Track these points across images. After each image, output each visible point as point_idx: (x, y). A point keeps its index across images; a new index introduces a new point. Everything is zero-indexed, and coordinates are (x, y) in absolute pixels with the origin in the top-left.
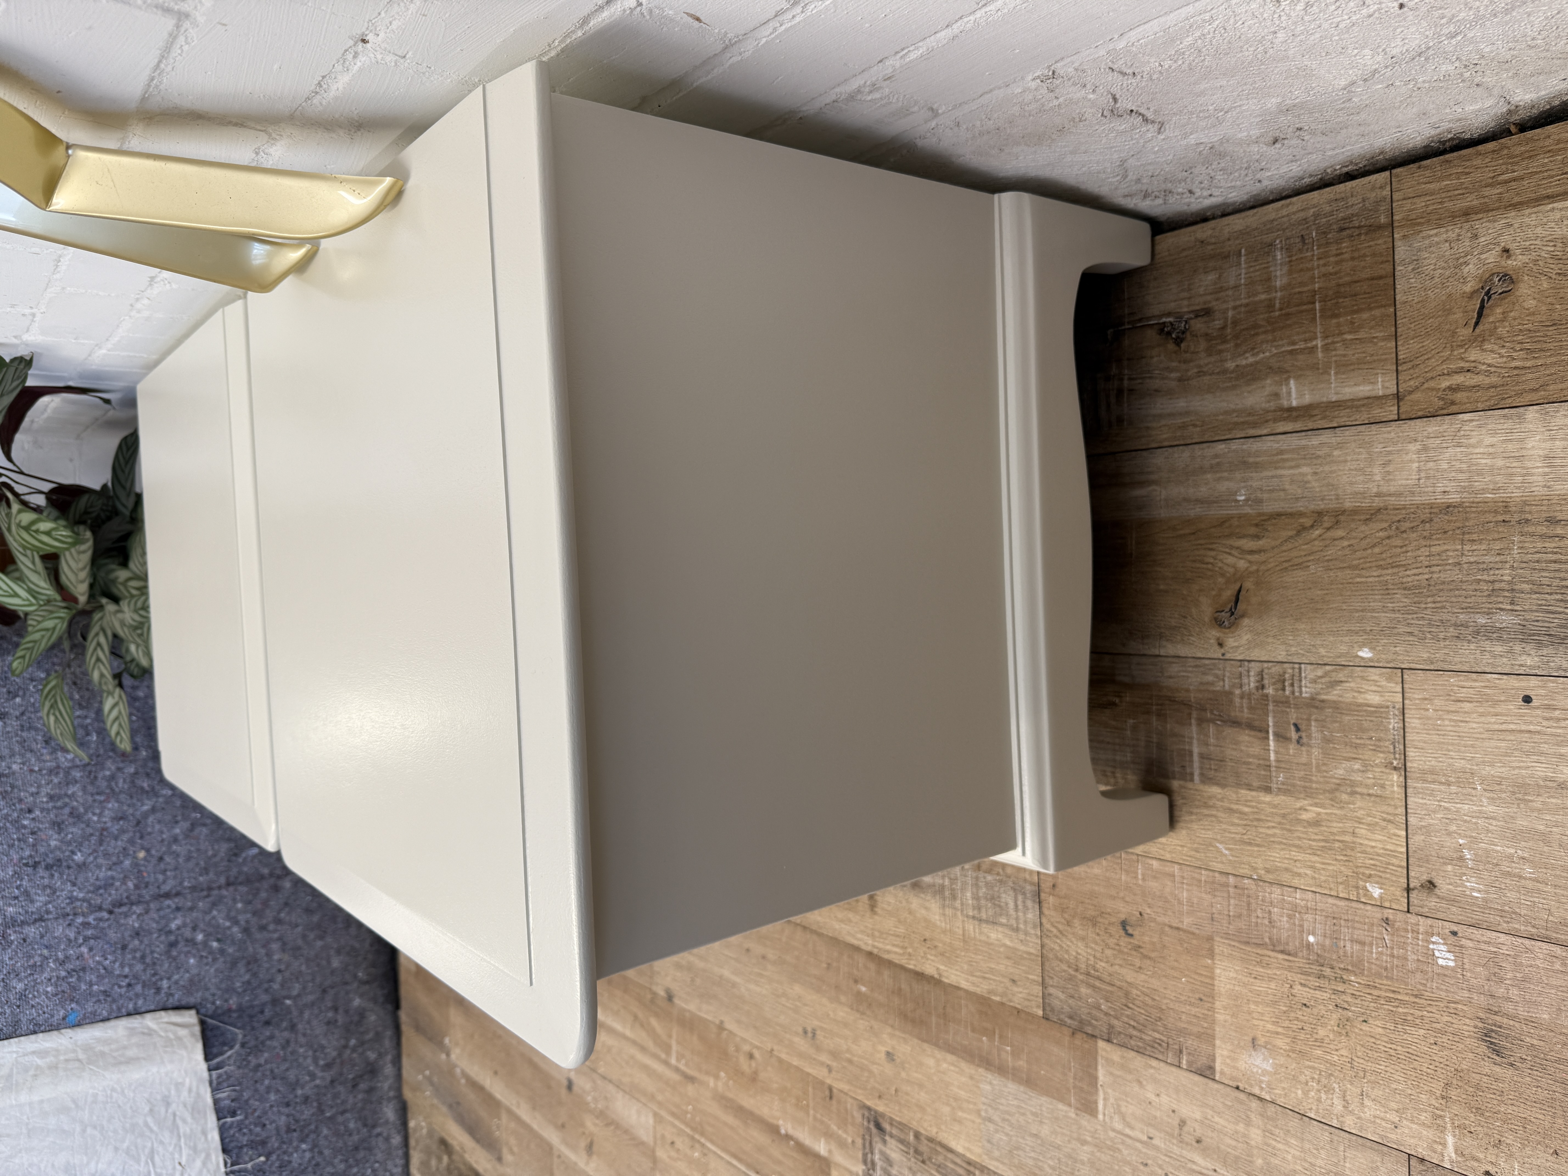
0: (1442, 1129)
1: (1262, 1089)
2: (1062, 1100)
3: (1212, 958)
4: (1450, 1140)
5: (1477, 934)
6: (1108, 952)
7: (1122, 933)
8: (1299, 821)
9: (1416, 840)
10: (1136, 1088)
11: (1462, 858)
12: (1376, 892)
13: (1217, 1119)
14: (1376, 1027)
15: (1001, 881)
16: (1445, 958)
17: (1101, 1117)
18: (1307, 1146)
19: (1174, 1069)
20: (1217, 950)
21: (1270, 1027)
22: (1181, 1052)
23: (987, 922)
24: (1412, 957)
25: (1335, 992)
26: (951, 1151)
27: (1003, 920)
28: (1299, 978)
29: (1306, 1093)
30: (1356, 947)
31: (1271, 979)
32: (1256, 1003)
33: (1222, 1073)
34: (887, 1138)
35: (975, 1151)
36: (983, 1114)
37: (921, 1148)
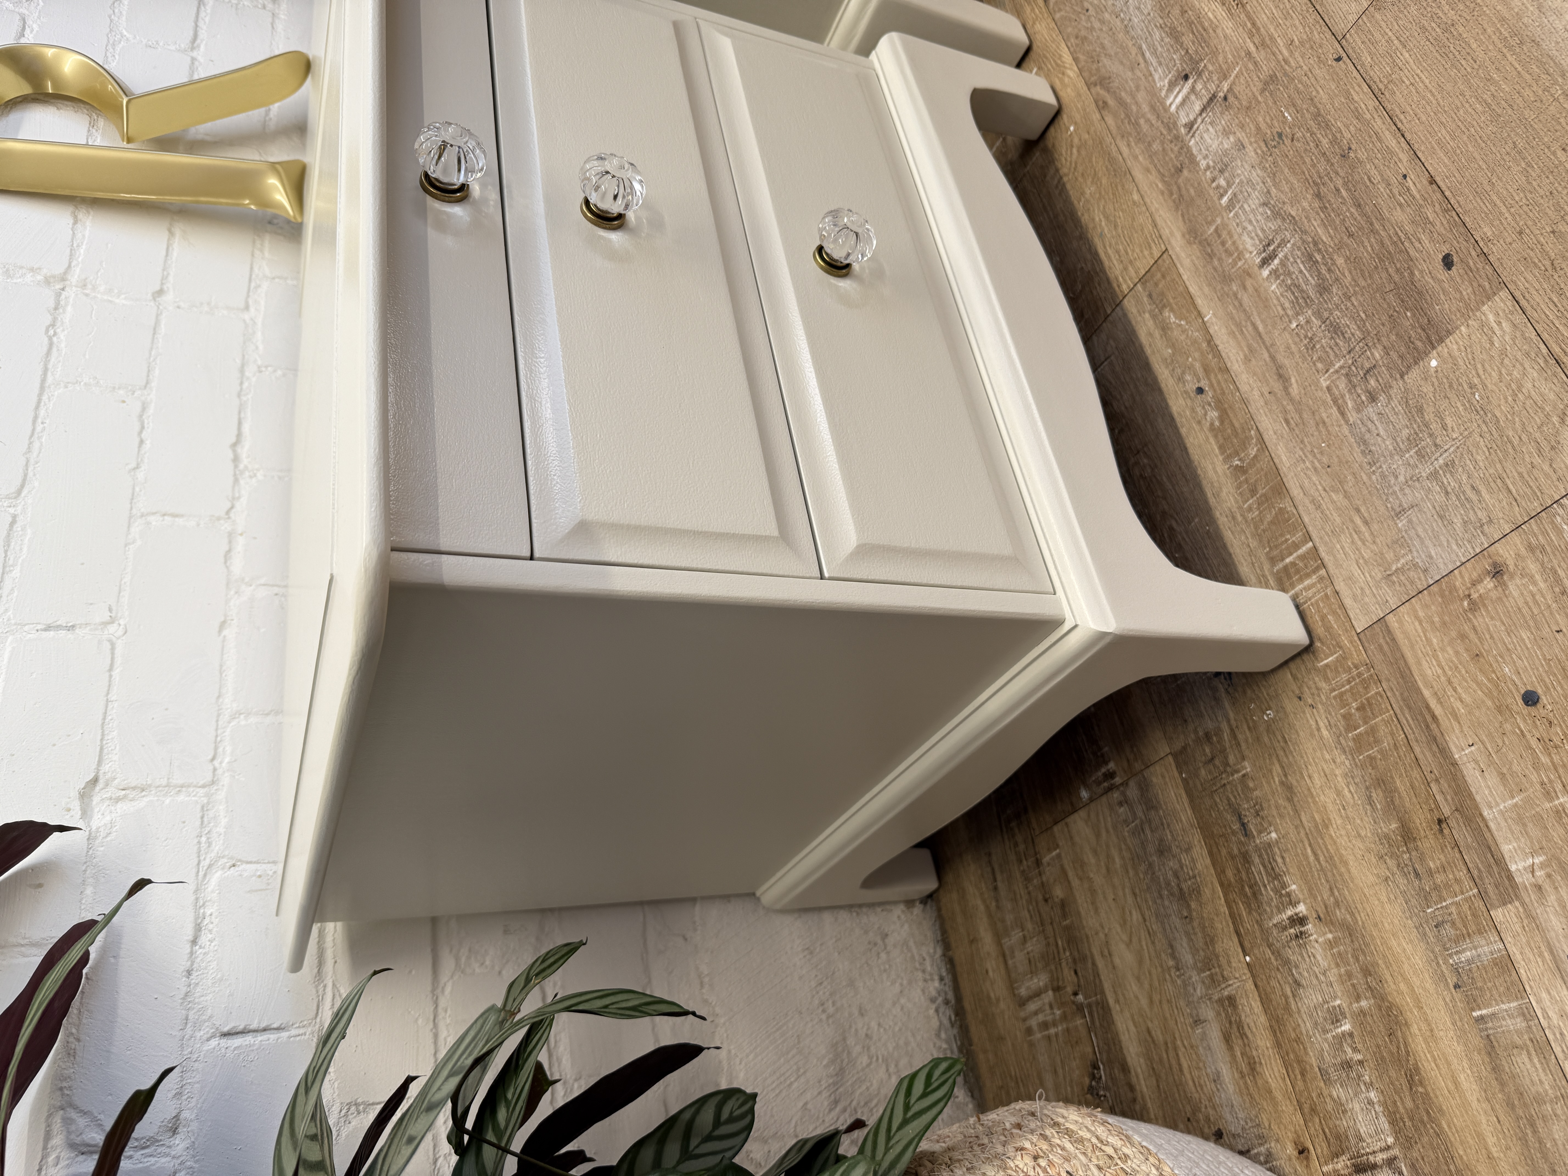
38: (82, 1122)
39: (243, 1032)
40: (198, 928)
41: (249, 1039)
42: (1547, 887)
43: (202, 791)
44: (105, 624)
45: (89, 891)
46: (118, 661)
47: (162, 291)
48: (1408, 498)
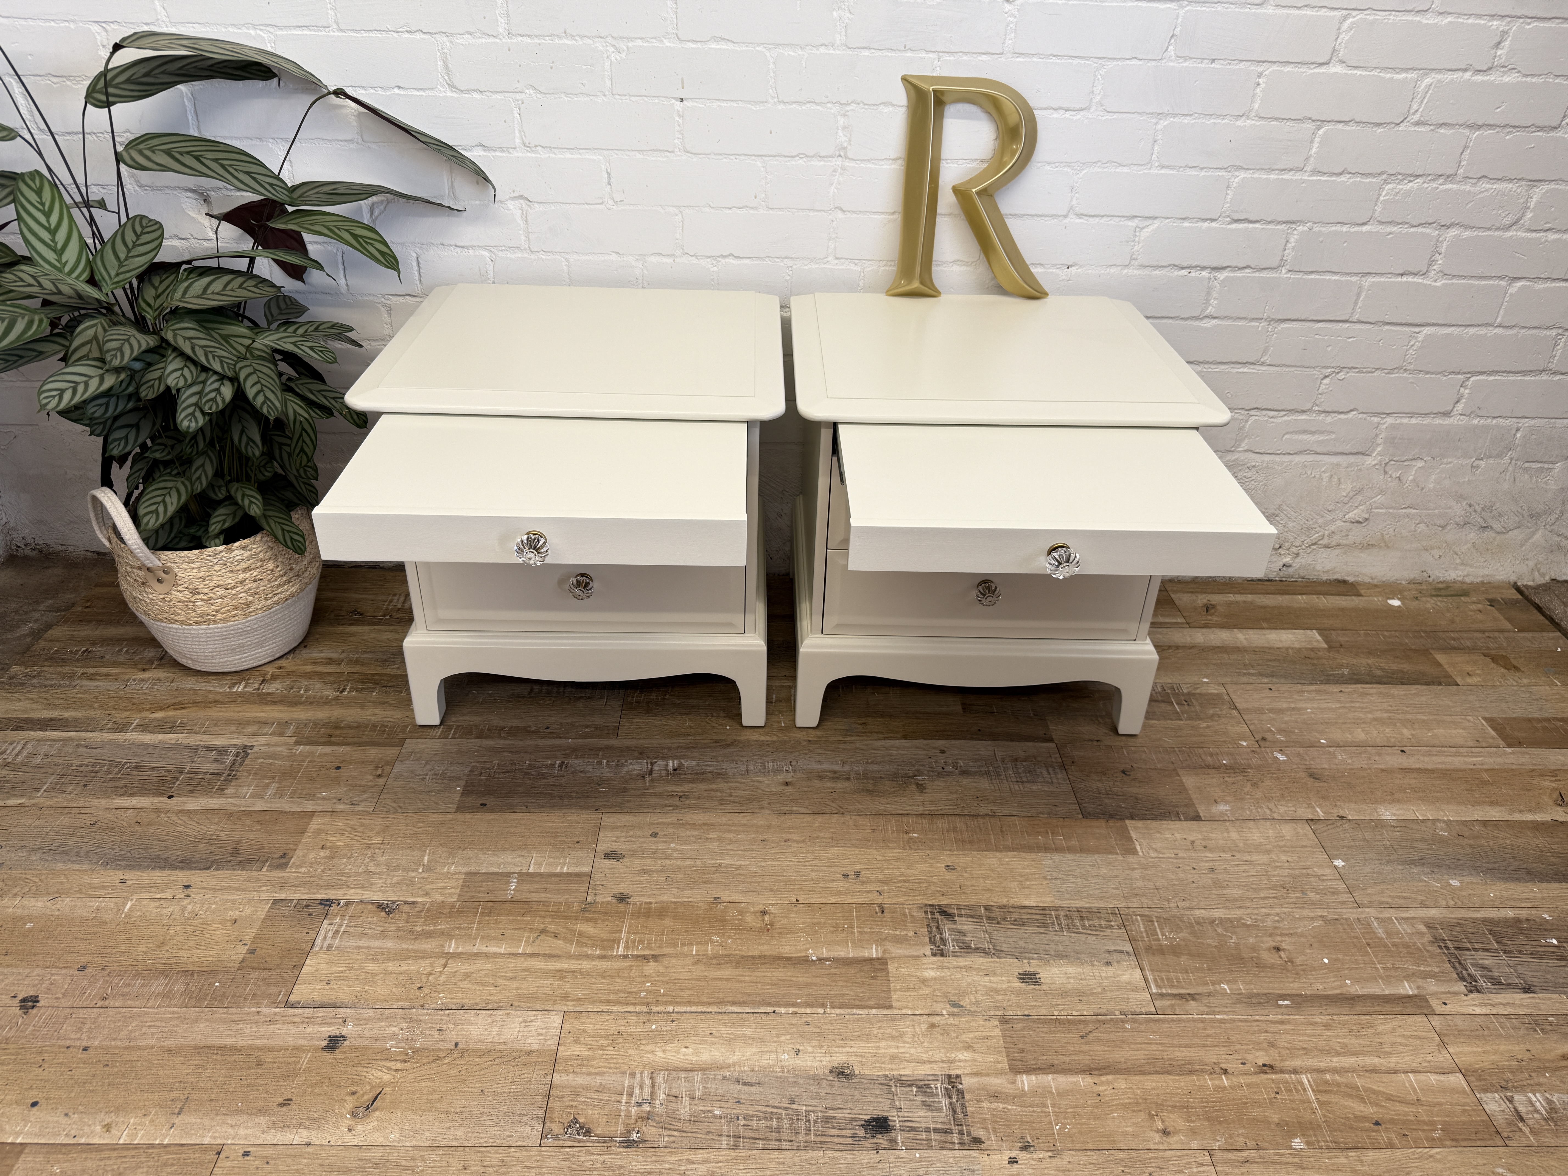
0: (1313, 808)
1: (1228, 817)
2: (1110, 852)
3: (1179, 776)
4: (1318, 810)
5: (1289, 749)
6: (1117, 783)
7: (1123, 775)
8: (1201, 728)
9: (1252, 727)
10: (1159, 835)
11: (1271, 730)
12: (1245, 744)
13: (1211, 835)
14: (1268, 783)
15: (1034, 764)
16: (1282, 758)
17: (1141, 854)
18: (1262, 830)
19: (1177, 822)
20: (1181, 773)
21: (1220, 794)
22: (1178, 814)
23: (1028, 782)
24: (1269, 760)
25: (1244, 776)
26: (1025, 907)
27: (1040, 780)
28: (1225, 775)
29: (1251, 811)
30: (1245, 761)
31: (1212, 778)
32: (1210, 787)
33: (1204, 816)
34: (956, 918)
35: (1047, 901)
36: (1049, 877)
37: (993, 915)
38: (382, 207)
39: (419, 267)
40: (462, 247)
41: (416, 268)
42: (290, 751)
43: (527, 247)
44: (613, 199)
45: (477, 202)
46: (592, 207)
47: (844, 211)
48: (428, 767)
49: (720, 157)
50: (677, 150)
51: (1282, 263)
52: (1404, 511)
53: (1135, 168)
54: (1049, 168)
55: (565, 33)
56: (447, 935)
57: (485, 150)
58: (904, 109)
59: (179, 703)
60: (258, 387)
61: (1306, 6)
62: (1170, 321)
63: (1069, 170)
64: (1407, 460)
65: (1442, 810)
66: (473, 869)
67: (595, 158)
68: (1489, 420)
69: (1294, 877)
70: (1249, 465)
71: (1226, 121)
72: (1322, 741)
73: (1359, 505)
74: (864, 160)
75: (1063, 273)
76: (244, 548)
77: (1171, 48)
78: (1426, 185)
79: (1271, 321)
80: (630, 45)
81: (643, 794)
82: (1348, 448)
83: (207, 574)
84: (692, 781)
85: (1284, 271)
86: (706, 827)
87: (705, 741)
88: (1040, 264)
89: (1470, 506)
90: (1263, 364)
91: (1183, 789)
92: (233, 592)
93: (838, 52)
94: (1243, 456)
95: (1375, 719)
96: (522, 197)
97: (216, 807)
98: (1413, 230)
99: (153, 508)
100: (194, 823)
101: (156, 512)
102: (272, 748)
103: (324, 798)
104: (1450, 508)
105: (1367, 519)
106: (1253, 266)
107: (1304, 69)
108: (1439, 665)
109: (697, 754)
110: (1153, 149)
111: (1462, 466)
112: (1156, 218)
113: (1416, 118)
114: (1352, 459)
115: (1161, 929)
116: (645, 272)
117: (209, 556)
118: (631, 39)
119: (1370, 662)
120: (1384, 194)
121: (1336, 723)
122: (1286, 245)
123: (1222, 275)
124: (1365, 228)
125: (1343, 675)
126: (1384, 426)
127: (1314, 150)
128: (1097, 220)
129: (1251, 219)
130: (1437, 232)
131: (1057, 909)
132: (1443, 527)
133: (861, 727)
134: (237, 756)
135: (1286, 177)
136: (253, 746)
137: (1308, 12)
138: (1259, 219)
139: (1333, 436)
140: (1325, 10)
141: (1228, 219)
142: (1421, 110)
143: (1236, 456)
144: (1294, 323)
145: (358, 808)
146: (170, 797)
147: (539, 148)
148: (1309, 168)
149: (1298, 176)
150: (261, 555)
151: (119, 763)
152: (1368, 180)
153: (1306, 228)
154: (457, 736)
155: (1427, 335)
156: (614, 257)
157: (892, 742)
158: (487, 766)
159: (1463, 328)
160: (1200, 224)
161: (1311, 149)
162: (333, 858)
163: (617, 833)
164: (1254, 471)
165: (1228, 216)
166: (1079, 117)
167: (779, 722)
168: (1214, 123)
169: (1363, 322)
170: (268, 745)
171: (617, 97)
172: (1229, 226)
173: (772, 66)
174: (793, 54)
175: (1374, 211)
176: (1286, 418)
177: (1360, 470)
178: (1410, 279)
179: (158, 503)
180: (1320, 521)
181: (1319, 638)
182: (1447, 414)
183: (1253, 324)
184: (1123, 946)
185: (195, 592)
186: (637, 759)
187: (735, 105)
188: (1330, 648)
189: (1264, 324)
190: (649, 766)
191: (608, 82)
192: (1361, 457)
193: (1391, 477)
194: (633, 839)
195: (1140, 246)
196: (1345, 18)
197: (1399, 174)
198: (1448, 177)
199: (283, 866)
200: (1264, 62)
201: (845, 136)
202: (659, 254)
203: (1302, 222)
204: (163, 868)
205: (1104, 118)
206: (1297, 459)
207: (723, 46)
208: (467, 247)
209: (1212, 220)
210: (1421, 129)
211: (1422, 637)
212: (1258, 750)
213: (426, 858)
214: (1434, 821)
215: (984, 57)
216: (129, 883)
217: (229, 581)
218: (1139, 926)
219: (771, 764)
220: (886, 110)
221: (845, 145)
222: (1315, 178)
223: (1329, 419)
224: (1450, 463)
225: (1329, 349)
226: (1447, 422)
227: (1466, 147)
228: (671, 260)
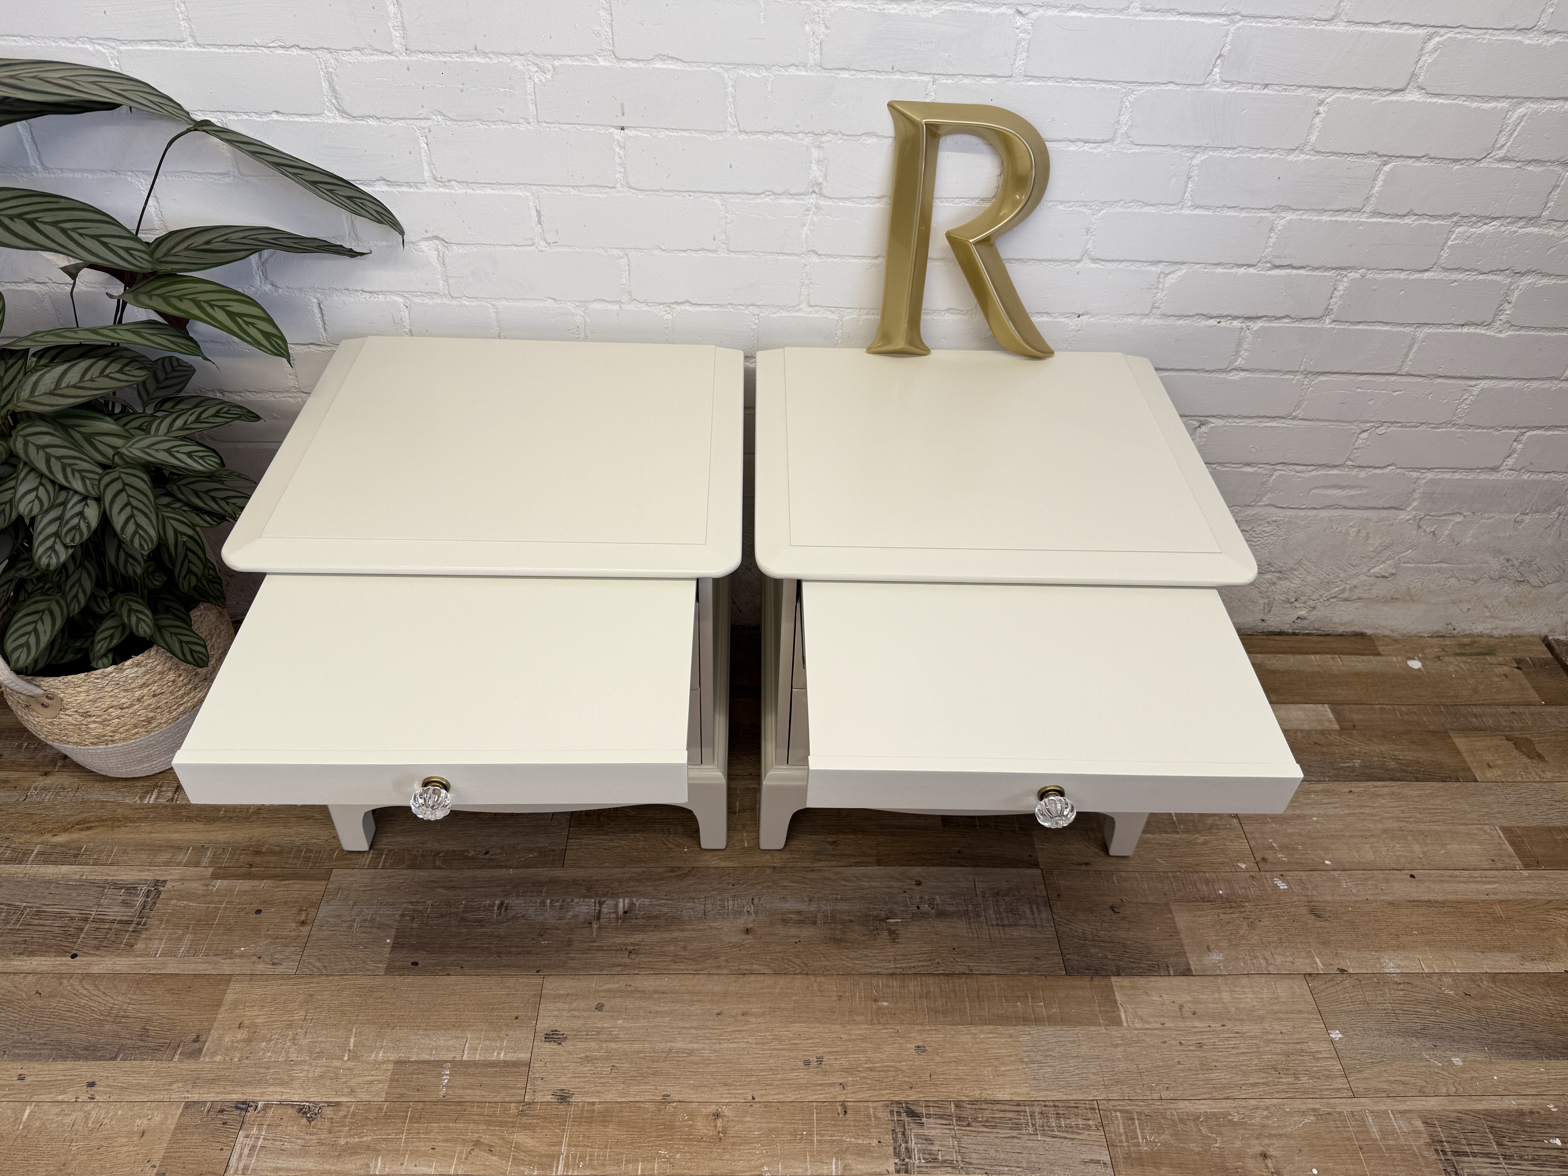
0: (1312, 957)
1: (1221, 970)
2: (1093, 1023)
3: (1171, 913)
4: (1318, 960)
5: (1291, 873)
6: (1105, 925)
7: (1112, 912)
8: (1197, 844)
9: (1253, 843)
10: (1146, 998)
11: (1273, 847)
12: (1243, 866)
13: (1201, 996)
14: (1266, 922)
15: (1017, 899)
16: (1283, 886)
17: (1125, 1024)
18: (1256, 989)
19: (1166, 978)
20: (1173, 909)
21: (1214, 938)
22: (1168, 967)
23: (1009, 926)
24: (1269, 889)
25: (1241, 912)
26: (998, 1102)
27: (1023, 922)
28: (1220, 911)
29: (1245, 963)
30: (1243, 891)
31: (1206, 916)
32: (1203, 929)
33: (1196, 970)
34: (924, 1120)
35: (1022, 1092)
36: (1026, 1059)
37: (964, 1114)
39: (321, 312)
40: (371, 292)
42: (206, 888)
43: (446, 292)
44: (545, 240)
45: (384, 243)
46: (521, 249)
47: (819, 255)
48: (356, 909)
49: (671, 194)
50: (619, 185)
51: (1327, 311)
52: (1435, 565)
53: (1164, 207)
54: (1061, 207)
55: (476, 49)
56: (372, 1150)
57: (388, 185)
58: (890, 141)
59: (85, 821)
60: (128, 510)
61: (1385, 22)
62: (1193, 374)
63: (1085, 210)
64: (1445, 515)
65: (1450, 959)
66: (402, 1056)
67: (521, 194)
68: (1541, 475)
69: (1287, 1055)
70: (1269, 520)
71: (1276, 155)
72: (1327, 862)
73: (1387, 560)
74: (843, 199)
75: (1073, 323)
76: (138, 665)
77: (1216, 70)
78: (1503, 229)
79: (1307, 373)
80: (557, 63)
81: (590, 949)
82: (1381, 503)
83: (98, 696)
84: (643, 929)
85: (1327, 321)
86: (656, 996)
87: (660, 870)
88: (1047, 313)
89: (1508, 560)
90: (1294, 418)
91: (1174, 932)
92: (131, 711)
93: (811, 74)
94: (1263, 511)
95: (1385, 831)
96: (436, 237)
97: (125, 970)
98: (1481, 277)
99: (23, 640)
100: (100, 994)
101: (27, 644)
102: (187, 884)
103: (241, 956)
104: (1486, 563)
105: (1393, 574)
106: (1292, 316)
107: (1374, 96)
108: (1459, 753)
109: (650, 889)
110: (1186, 186)
111: (1504, 520)
112: (1184, 263)
113: (1501, 153)
114: (1384, 514)
115: (1142, 1129)
116: (587, 319)
117: (98, 679)
118: (558, 57)
119: (1383, 749)
120: (1453, 237)
121: (1344, 836)
122: (1333, 293)
123: (1256, 326)
124: (1426, 275)
125: (1353, 769)
126: (1424, 481)
127: (1376, 189)
128: (1116, 265)
129: (1295, 265)
130: (1509, 280)
131: (1032, 1103)
132: (1475, 581)
133: (830, 847)
134: (148, 897)
135: (1340, 218)
136: (165, 881)
137: (1387, 30)
138: (1303, 265)
139: (1366, 491)
140: (1407, 27)
141: (1269, 265)
142: (1508, 144)
143: (1255, 511)
144: (1335, 376)
145: (280, 969)
146: (74, 956)
147: (453, 183)
148: (1368, 209)
149: (1355, 218)
150: (159, 668)
151: (18, 907)
152: (1436, 223)
153: (1357, 275)
154: (388, 864)
155: (1483, 389)
156: (550, 303)
157: (863, 870)
158: (420, 908)
159: (1524, 382)
160: (1235, 270)
161: (1373, 187)
162: (251, 1041)
163: (560, 1005)
164: (1274, 526)
165: (1269, 262)
166: (1100, 150)
167: (742, 841)
168: (1262, 158)
169: (1412, 375)
170: (182, 880)
171: (544, 125)
172: (1269, 273)
173: (730, 89)
174: (756, 75)
175: (1439, 257)
176: (1314, 473)
177: (1392, 525)
178: (1472, 330)
179: (29, 633)
180: (1342, 575)
181: (1331, 716)
182: (1495, 469)
183: (1287, 376)
184: (1101, 1153)
185: (86, 715)
186: (585, 897)
187: (686, 134)
188: (1343, 729)
189: (1299, 377)
190: (598, 908)
191: (532, 107)
192: (1394, 511)
193: (1425, 531)
194: (576, 1013)
195: (1164, 293)
196: (1430, 37)
197: (1474, 216)
198: (1530, 219)
199: (195, 1054)
200: (1327, 88)
201: (820, 170)
202: (602, 300)
203: (1354, 268)
204: (64, 1058)
205: (1130, 152)
206: (1324, 514)
207: (672, 66)
208: (376, 293)
209: (1250, 266)
210: (1506, 166)
211: (1441, 713)
212: (1257, 875)
213: (352, 1040)
214: (1441, 974)
215: (989, 81)
216: (28, 1079)
217: (124, 700)
218: (1118, 1126)
219: (731, 902)
220: (870, 141)
221: (820, 180)
222: (1374, 220)
223: (1363, 474)
224: (1492, 518)
225: (1371, 403)
226: (1494, 477)
227: (1556, 186)
228: (616, 307)
